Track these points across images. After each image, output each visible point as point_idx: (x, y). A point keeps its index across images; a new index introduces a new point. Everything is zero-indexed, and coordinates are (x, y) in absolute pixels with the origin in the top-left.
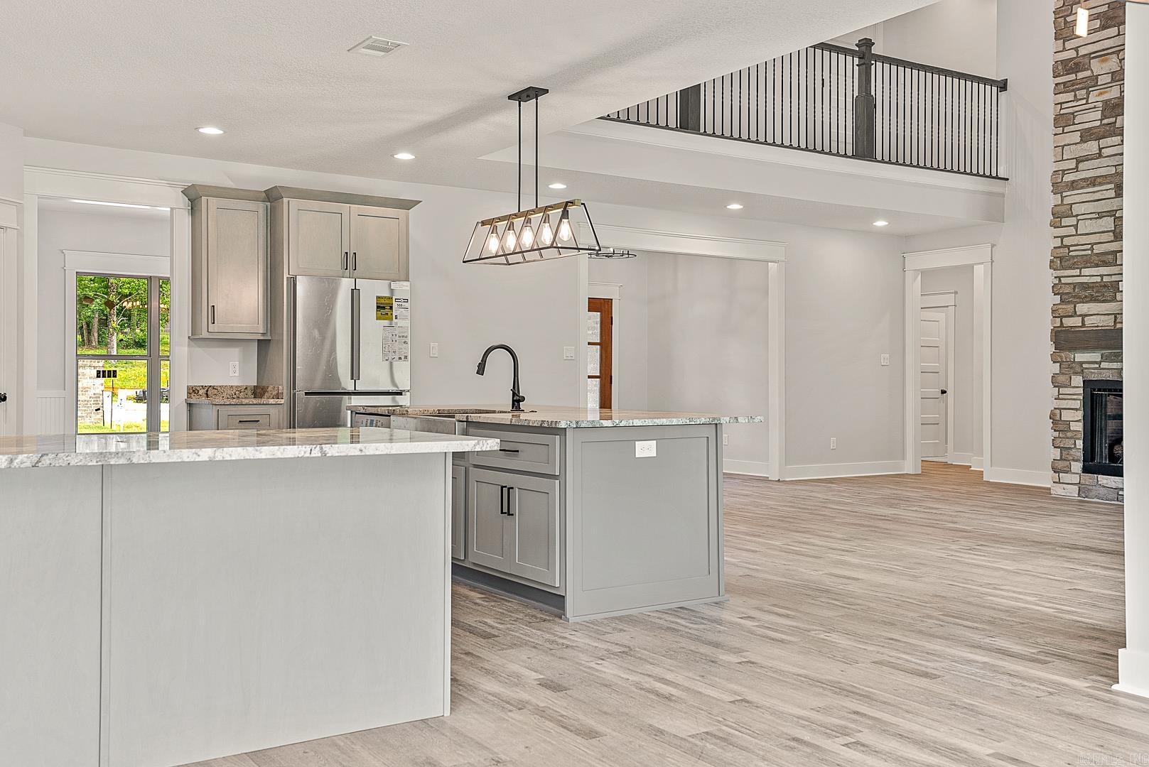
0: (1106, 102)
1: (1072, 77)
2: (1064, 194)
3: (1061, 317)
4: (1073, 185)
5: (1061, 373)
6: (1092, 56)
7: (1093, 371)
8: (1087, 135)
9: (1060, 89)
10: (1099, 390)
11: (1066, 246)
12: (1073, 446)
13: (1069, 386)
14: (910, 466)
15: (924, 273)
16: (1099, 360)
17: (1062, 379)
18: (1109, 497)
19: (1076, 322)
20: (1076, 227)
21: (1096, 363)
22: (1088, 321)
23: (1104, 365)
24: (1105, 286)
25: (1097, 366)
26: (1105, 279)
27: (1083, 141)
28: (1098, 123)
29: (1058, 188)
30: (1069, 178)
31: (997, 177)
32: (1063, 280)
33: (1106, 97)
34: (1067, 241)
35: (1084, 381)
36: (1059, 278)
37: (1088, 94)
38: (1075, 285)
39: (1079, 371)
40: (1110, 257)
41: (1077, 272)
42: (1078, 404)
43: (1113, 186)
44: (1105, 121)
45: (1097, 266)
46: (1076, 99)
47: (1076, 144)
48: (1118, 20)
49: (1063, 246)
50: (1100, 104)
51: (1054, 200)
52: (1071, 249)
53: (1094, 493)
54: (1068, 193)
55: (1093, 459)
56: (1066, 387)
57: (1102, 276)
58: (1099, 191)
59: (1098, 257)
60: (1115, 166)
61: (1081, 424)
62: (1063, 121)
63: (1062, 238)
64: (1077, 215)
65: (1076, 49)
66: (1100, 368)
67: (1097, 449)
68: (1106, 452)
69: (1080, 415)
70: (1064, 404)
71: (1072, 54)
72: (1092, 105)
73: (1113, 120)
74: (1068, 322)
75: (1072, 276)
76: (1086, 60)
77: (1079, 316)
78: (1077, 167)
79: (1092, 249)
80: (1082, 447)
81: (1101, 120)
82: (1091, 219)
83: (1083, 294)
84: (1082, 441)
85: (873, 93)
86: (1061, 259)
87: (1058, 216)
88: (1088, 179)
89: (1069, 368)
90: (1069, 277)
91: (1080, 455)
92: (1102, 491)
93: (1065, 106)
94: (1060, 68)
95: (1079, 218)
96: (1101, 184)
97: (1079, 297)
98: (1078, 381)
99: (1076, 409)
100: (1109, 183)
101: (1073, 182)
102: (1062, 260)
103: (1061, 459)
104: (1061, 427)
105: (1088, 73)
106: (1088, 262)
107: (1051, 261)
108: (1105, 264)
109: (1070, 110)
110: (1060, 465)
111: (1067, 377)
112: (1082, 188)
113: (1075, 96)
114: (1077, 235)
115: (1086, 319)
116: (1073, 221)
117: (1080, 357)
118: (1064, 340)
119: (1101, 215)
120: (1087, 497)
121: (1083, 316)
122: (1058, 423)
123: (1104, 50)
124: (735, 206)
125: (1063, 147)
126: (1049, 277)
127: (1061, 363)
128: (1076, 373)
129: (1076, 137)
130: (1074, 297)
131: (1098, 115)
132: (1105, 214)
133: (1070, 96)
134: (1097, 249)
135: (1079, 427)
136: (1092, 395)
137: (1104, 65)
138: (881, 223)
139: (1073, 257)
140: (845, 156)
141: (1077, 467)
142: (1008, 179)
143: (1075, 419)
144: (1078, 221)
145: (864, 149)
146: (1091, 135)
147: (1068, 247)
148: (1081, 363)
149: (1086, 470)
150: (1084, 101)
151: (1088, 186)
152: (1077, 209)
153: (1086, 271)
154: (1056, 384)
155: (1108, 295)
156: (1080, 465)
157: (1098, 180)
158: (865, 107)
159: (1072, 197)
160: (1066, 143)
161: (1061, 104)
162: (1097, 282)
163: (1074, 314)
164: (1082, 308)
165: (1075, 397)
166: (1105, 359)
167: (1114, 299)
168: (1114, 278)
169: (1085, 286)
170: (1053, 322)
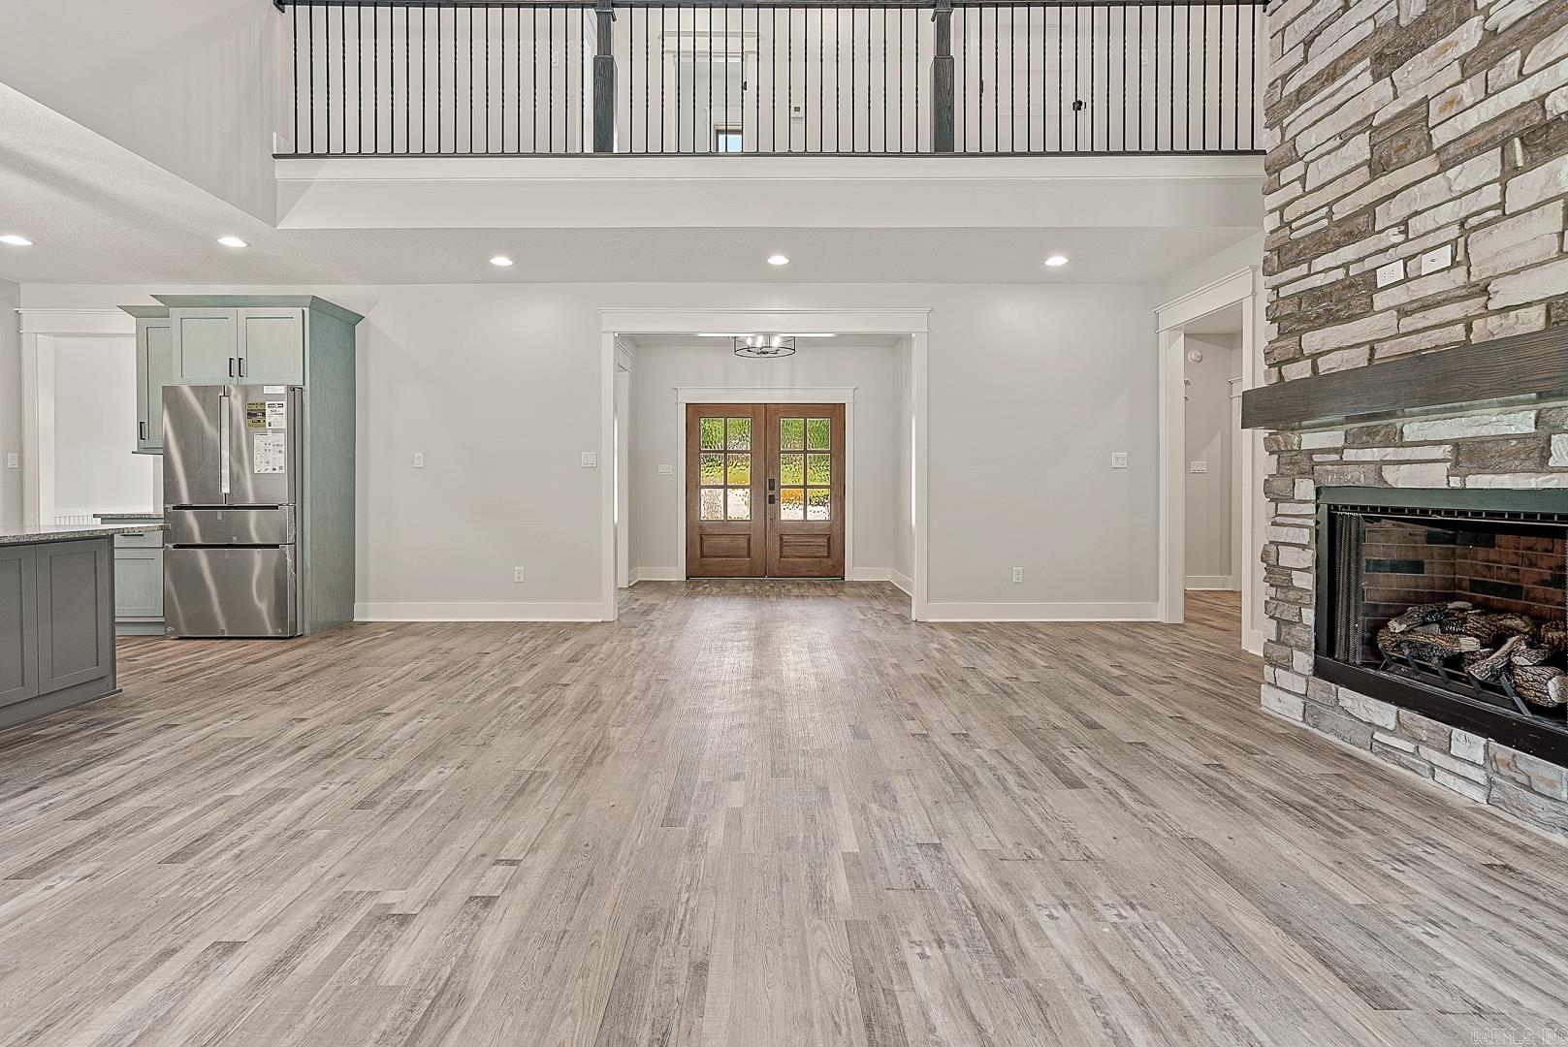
2: (1286, 121)
3: (1279, 364)
4: (1300, 96)
5: (1280, 474)
7: (1329, 468)
11: (1287, 224)
12: (1297, 619)
13: (1291, 499)
16: (1340, 444)
17: (1279, 485)
18: (1357, 740)
19: (1303, 369)
20: (1303, 178)
21: (1335, 450)
22: (1325, 365)
23: (1350, 455)
24: (1351, 286)
25: (1335, 457)
26: (1354, 270)
29: (1275, 114)
30: (1292, 86)
32: (1283, 292)
34: (1288, 214)
35: (1318, 491)
36: (1276, 288)
38: (1299, 296)
39: (1308, 468)
40: (1362, 219)
41: (1304, 269)
42: (1305, 536)
45: (1338, 246)
47: (1303, 11)
49: (1283, 225)
51: (1272, 139)
52: (1294, 226)
53: (1327, 722)
54: (1292, 116)
55: (1333, 654)
56: (1288, 501)
57: (1346, 266)
58: (1342, 86)
59: (1339, 227)
60: (1372, 16)
61: (1312, 577)
63: (1281, 209)
64: (1305, 155)
66: (1341, 462)
68: (1357, 641)
69: (1307, 558)
70: (1283, 534)
74: (1291, 372)
75: (1296, 279)
77: (1308, 358)
78: (1306, 56)
79: (1330, 214)
80: (1312, 623)
82: (1329, 153)
83: (1314, 311)
84: (1312, 612)
86: (1278, 250)
87: (1276, 167)
88: (1321, 72)
89: (1293, 463)
90: (1292, 282)
91: (1309, 637)
92: (1344, 721)
95: (1307, 158)
97: (1308, 320)
98: (1305, 488)
99: (1303, 547)
100: (1359, 61)
101: (1298, 91)
102: (1283, 252)
103: (1278, 642)
104: (1279, 579)
106: (1323, 243)
107: (1265, 260)
108: (1352, 237)
110: (1277, 652)
111: (1289, 481)
112: (1314, 94)
114: (1305, 194)
115: (1319, 361)
116: (1295, 170)
117: (1310, 440)
119: (1345, 137)
120: (1316, 726)
121: (1315, 357)
122: (1274, 571)
127: (1279, 455)
128: (1302, 474)
130: (1299, 321)
132: (1352, 131)
134: (1341, 211)
135: (1306, 581)
136: (1331, 517)
138: (1056, 261)
139: (1297, 241)
141: (1304, 661)
143: (1303, 566)
144: (1307, 165)
147: (1291, 224)
148: (1311, 452)
149: (1319, 671)
151: (1323, 86)
152: (1306, 142)
153: (1319, 264)
154: (1273, 497)
156: (1311, 659)
157: (1343, 62)
159: (1297, 121)
162: (1337, 282)
163: (1300, 355)
164: (1312, 341)
165: (1299, 521)
166: (1351, 441)
167: (1369, 310)
168: (1368, 264)
169: (1316, 295)
170: (1267, 374)
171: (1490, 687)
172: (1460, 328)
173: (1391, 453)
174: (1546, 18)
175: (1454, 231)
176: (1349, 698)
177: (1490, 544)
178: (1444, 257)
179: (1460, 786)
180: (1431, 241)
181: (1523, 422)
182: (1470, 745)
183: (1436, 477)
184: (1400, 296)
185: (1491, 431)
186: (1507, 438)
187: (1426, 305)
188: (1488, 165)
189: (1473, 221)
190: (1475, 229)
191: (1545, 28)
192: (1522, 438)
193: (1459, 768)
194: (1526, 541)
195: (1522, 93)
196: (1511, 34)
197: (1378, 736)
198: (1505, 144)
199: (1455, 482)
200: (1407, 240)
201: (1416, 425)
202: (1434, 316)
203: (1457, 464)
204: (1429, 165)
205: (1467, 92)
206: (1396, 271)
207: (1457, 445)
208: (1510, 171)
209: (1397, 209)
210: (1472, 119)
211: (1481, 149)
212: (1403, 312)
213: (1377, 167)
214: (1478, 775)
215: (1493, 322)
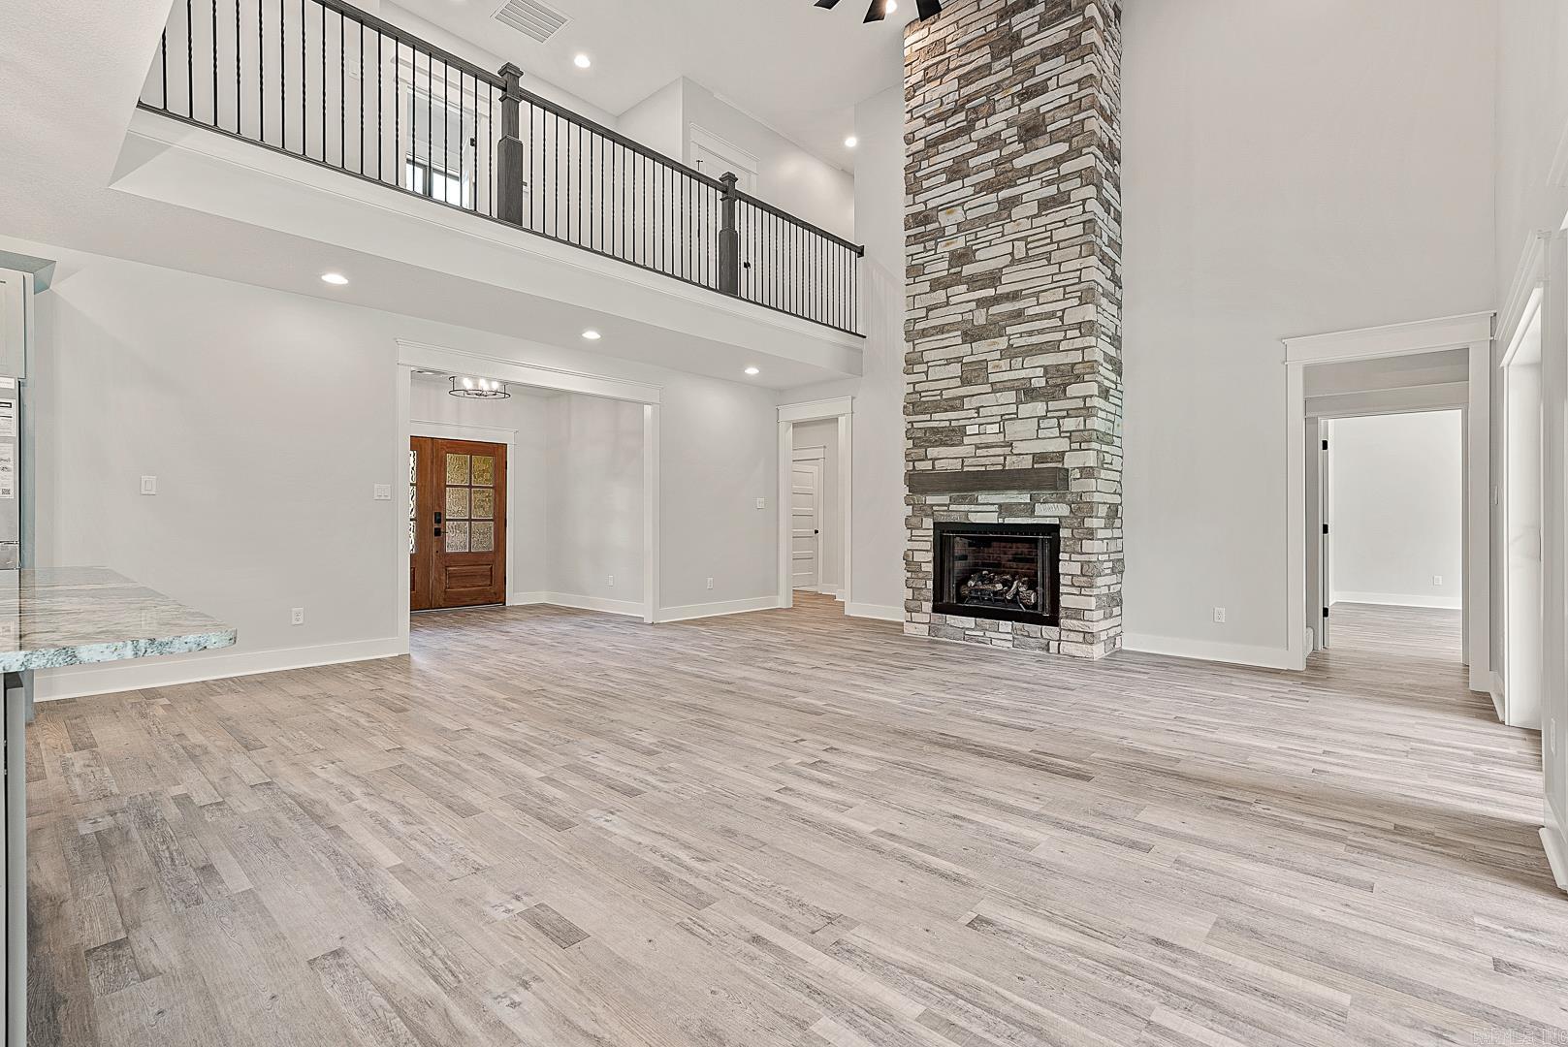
0: (952, 253)
1: (922, 229)
2: (916, 342)
3: (914, 461)
4: (924, 333)
5: (914, 515)
6: (940, 208)
7: (942, 513)
8: (936, 285)
9: (911, 240)
10: (948, 532)
11: (918, 392)
12: (924, 586)
13: (921, 528)
14: (783, 601)
15: (796, 425)
16: (948, 502)
17: (915, 521)
18: (957, 636)
19: (926, 465)
20: (926, 373)
21: (945, 505)
22: (938, 464)
23: (952, 507)
24: (953, 430)
25: (945, 508)
26: (954, 423)
27: (932, 290)
28: (945, 273)
29: (910, 336)
30: (920, 326)
31: (856, 334)
32: (916, 425)
33: (952, 247)
34: (918, 387)
35: (934, 523)
36: (912, 423)
37: (936, 245)
38: (926, 429)
39: (930, 513)
40: (957, 401)
41: (928, 417)
42: (929, 546)
43: (959, 333)
44: (952, 271)
45: (946, 411)
46: (926, 250)
47: (925, 293)
48: (963, 173)
49: (915, 392)
50: (947, 254)
51: (907, 347)
52: (923, 394)
53: (942, 633)
54: (920, 341)
55: (942, 599)
56: (918, 529)
57: (950, 421)
58: (947, 338)
59: (946, 402)
60: (962, 314)
61: (931, 565)
62: (914, 271)
63: (914, 384)
64: (927, 362)
65: (925, 203)
66: (947, 511)
67: (946, 589)
68: (953, 592)
69: (930, 556)
70: (915, 545)
71: (922, 207)
72: (940, 256)
73: (959, 269)
74: (921, 466)
75: (923, 421)
76: (934, 213)
77: (930, 460)
78: (927, 316)
79: (941, 395)
80: (931, 587)
81: (948, 270)
82: (940, 366)
83: (933, 438)
84: (932, 582)
85: (737, 229)
86: (913, 404)
87: (911, 362)
88: (937, 327)
89: (920, 510)
90: (921, 421)
91: (930, 595)
92: (950, 630)
93: (915, 257)
94: (911, 221)
95: (929, 364)
96: (949, 331)
97: (930, 442)
98: (928, 523)
99: (927, 551)
100: (955, 330)
101: (924, 330)
102: (915, 405)
103: (913, 599)
104: (913, 568)
105: (936, 225)
106: (937, 407)
107: (905, 407)
108: (953, 409)
109: (920, 261)
110: (913, 605)
111: (919, 519)
112: (933, 335)
113: (925, 247)
114: (927, 381)
115: (936, 462)
116: (923, 368)
117: (931, 500)
118: (918, 483)
119: (948, 361)
120: (936, 636)
121: (934, 460)
122: (911, 564)
123: (950, 202)
124: (591, 335)
125: (914, 296)
126: (901, 424)
127: (913, 505)
128: (927, 516)
129: (926, 287)
130: (925, 441)
131: (946, 265)
132: (952, 360)
133: (920, 248)
134: (946, 395)
135: (929, 568)
136: (941, 537)
137: (950, 217)
138: (752, 371)
139: (924, 402)
140: (708, 287)
141: (928, 606)
142: (864, 337)
143: (926, 559)
144: (928, 367)
145: (729, 286)
146: (939, 284)
147: (920, 393)
148: (932, 506)
149: (935, 610)
150: (933, 252)
151: (937, 334)
152: (927, 356)
153: (936, 416)
154: (910, 527)
155: (955, 440)
156: (931, 604)
157: (946, 327)
158: (729, 241)
159: (923, 344)
160: (918, 292)
161: (912, 255)
162: (946, 427)
163: (925, 459)
164: (932, 452)
165: (926, 539)
166: (953, 501)
167: (961, 443)
168: (962, 423)
169: (935, 431)
170: (906, 466)
171: (1014, 601)
172: (1002, 458)
173: (973, 508)
174: (1031, 350)
175: (999, 419)
176: (952, 619)
177: (990, 546)
178: (995, 428)
179: (1003, 643)
180: (989, 420)
181: (1025, 498)
182: (1006, 626)
183: (992, 518)
184: (976, 440)
185: (1013, 501)
186: (1020, 504)
187: (988, 446)
188: (1011, 396)
189: (1007, 417)
190: (1007, 420)
191: (1030, 353)
192: (1025, 504)
193: (1003, 636)
194: (1003, 544)
195: (1023, 374)
196: (1019, 349)
197: (967, 632)
198: (1017, 390)
199: (1001, 521)
200: (978, 417)
201: (983, 496)
202: (992, 451)
203: (1000, 513)
204: (987, 388)
205: (1004, 364)
206: (975, 429)
207: (1000, 505)
208: (1018, 403)
209: (975, 402)
210: (1006, 376)
211: (1009, 389)
212: (977, 447)
213: (965, 382)
214: (1010, 637)
215: (1014, 458)
